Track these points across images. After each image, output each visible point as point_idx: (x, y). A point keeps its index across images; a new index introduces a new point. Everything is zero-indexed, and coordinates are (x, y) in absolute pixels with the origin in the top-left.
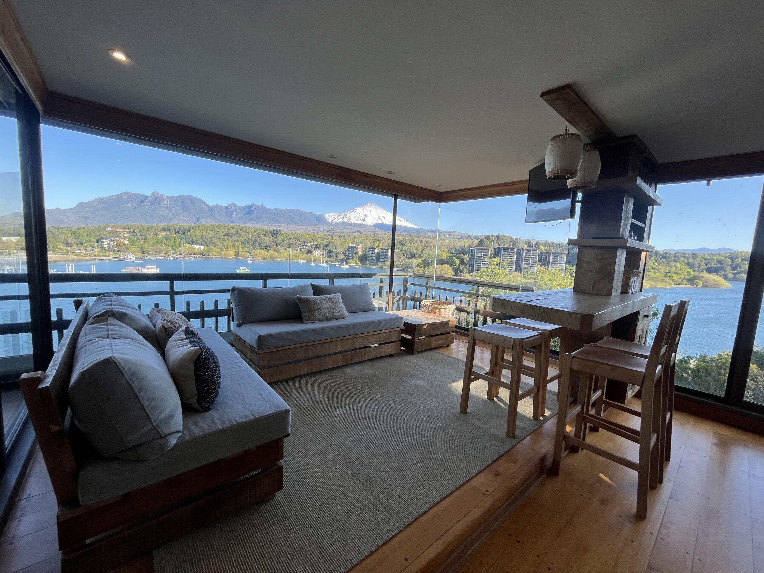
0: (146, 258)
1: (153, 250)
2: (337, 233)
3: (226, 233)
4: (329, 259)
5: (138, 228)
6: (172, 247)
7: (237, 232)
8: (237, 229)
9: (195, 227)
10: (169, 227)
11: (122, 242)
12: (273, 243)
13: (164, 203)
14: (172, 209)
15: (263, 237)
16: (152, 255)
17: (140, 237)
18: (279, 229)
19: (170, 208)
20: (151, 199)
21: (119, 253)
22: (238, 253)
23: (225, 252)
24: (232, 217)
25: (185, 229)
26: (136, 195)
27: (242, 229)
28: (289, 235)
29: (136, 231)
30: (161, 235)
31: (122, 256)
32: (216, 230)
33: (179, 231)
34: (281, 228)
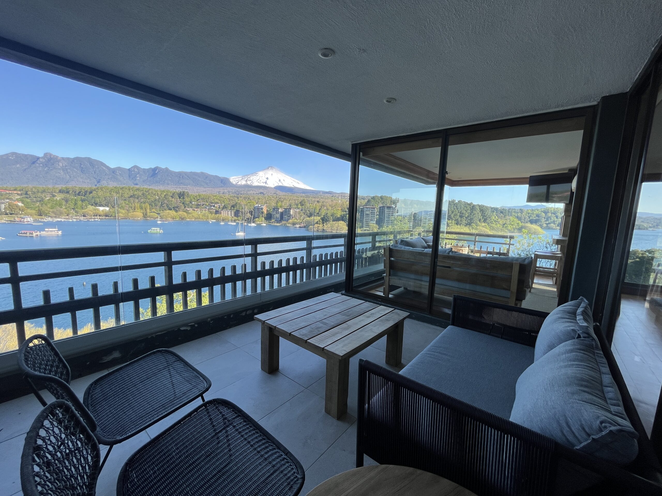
0: (45, 220)
1: (52, 212)
2: (241, 194)
3: (132, 194)
4: (237, 218)
5: (32, 189)
6: (73, 209)
7: (143, 194)
8: (142, 190)
9: (97, 188)
10: (67, 189)
11: (15, 205)
12: (181, 204)
13: (59, 165)
14: (69, 170)
15: (170, 199)
16: (51, 217)
17: (35, 199)
18: (186, 191)
19: (67, 170)
20: (44, 161)
21: (13, 216)
22: (146, 214)
23: (132, 213)
24: (136, 180)
25: (86, 192)
26: (26, 156)
27: (148, 191)
28: (196, 197)
29: (29, 193)
30: (59, 197)
31: (17, 219)
32: (120, 192)
33: (80, 192)
34: (187, 189)
